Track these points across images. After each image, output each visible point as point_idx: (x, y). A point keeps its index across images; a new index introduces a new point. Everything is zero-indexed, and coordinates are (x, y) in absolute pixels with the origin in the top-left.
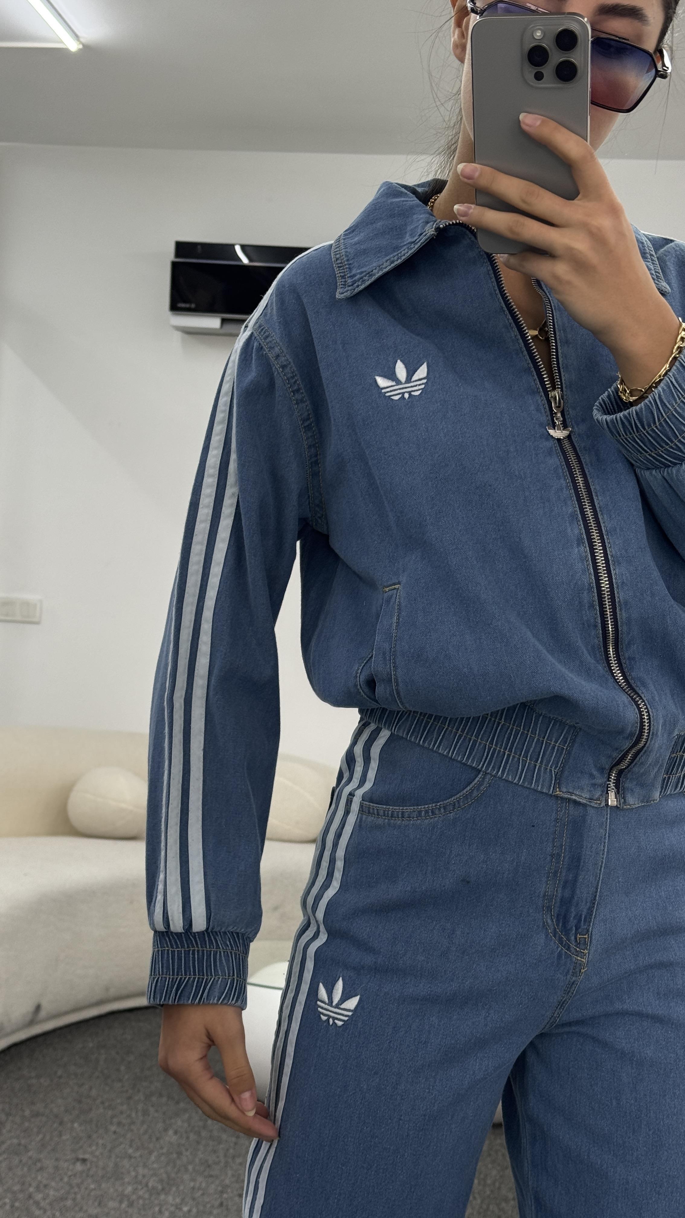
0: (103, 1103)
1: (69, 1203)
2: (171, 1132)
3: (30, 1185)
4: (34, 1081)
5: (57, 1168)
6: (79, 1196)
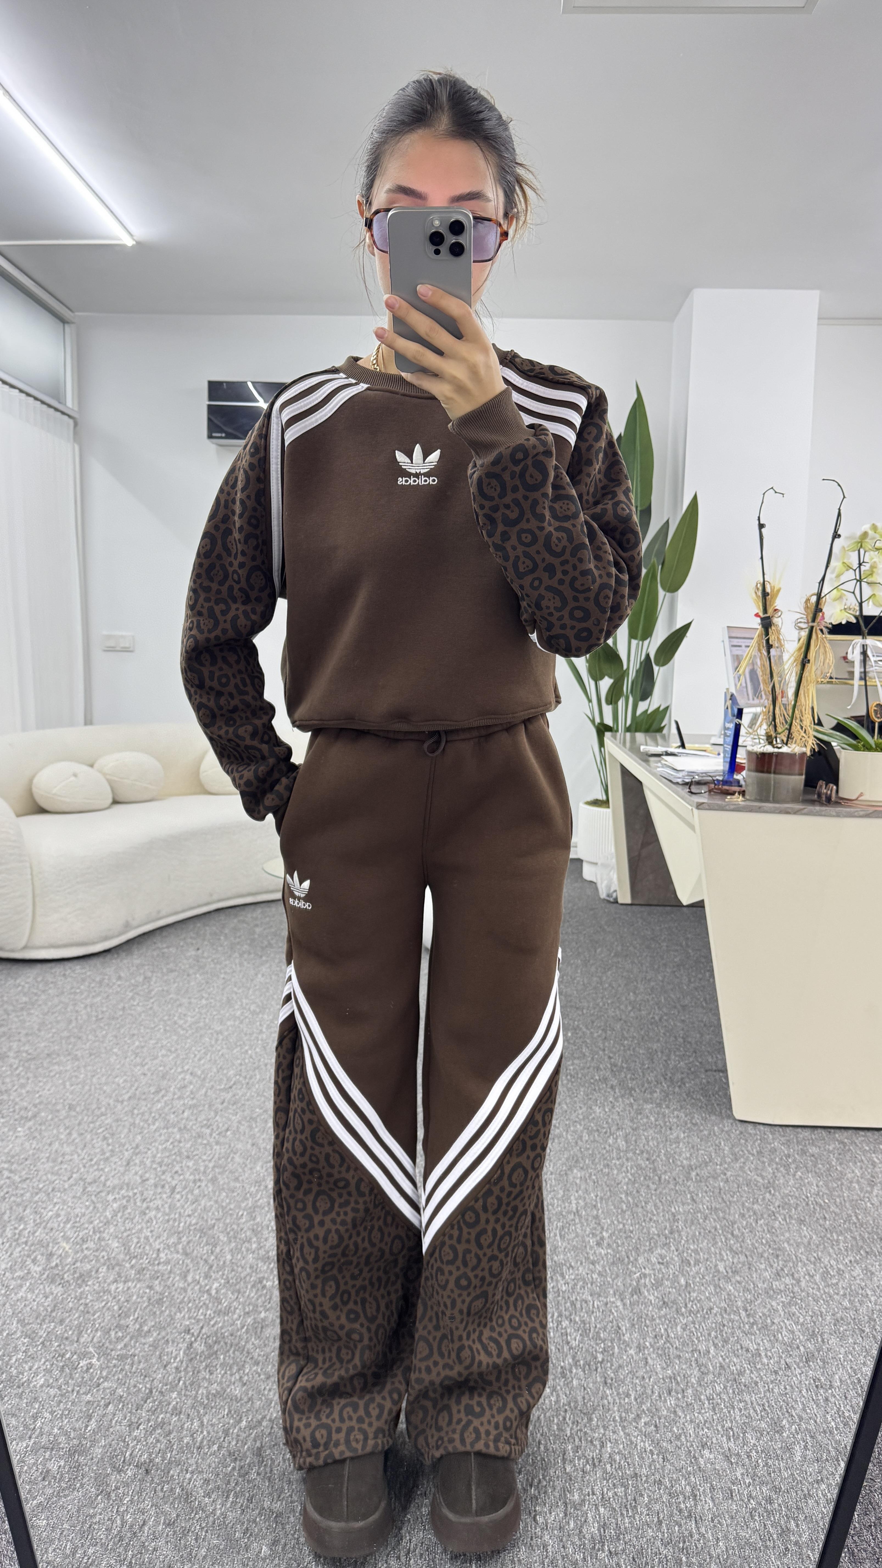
0: (212, 961)
1: (201, 1024)
2: (260, 976)
3: (174, 1016)
4: (166, 950)
5: (190, 1003)
6: (207, 1020)
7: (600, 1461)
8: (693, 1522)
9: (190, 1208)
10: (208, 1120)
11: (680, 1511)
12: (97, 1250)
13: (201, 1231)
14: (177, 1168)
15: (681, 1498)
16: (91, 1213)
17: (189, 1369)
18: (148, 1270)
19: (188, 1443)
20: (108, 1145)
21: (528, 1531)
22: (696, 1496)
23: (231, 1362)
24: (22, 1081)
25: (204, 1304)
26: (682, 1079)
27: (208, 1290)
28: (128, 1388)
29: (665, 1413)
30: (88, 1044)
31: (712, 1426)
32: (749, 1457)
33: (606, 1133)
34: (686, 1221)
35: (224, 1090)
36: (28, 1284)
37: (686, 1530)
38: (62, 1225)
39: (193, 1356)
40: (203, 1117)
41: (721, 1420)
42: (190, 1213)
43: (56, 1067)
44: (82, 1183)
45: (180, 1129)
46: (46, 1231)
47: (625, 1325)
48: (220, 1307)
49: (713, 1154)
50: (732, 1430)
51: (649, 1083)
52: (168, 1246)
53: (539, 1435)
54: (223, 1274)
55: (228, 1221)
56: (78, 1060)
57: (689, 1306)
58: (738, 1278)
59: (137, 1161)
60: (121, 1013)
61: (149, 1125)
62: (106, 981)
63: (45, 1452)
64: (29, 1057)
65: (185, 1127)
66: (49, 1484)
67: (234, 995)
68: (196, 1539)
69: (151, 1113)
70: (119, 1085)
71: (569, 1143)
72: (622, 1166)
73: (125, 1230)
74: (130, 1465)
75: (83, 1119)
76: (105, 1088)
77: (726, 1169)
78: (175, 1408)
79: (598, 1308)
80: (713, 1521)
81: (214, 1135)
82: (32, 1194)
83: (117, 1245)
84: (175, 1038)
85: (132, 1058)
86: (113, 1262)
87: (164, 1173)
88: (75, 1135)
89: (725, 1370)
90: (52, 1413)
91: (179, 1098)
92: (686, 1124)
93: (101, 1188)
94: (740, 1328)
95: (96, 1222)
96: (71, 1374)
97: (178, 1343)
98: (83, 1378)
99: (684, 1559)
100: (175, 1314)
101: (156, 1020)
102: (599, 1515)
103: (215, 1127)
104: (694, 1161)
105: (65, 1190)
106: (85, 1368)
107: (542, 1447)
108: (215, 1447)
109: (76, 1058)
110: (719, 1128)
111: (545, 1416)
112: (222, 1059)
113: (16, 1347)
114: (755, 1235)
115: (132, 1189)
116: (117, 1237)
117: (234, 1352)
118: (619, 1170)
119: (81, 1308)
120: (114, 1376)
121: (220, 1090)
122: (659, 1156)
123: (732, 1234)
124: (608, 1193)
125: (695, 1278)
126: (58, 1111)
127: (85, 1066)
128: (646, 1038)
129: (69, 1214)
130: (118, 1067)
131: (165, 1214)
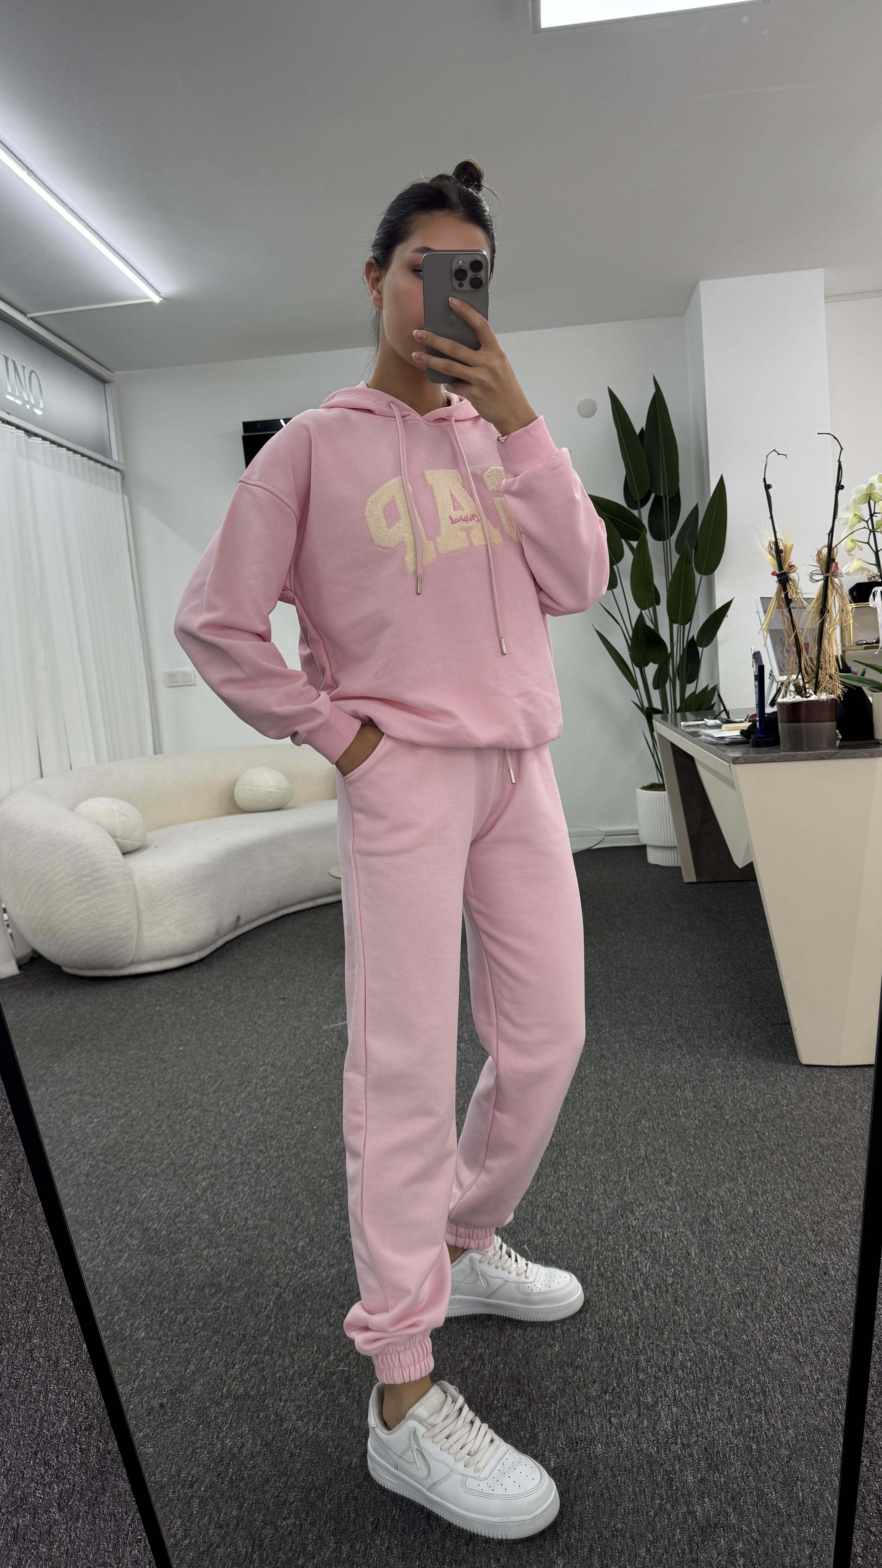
0: (289, 966)
3: (254, 1017)
5: (268, 1005)
6: (285, 1018)
7: (671, 1369)
8: (763, 1415)
9: (275, 1181)
10: (289, 1104)
11: (751, 1406)
12: (189, 1222)
13: (286, 1199)
14: (261, 1147)
15: (751, 1395)
16: (182, 1192)
17: (279, 1316)
18: (237, 1235)
19: (280, 1377)
20: (197, 1133)
21: (603, 1431)
22: (765, 1392)
23: (318, 1307)
24: (113, 1085)
25: (291, 1260)
26: (749, 1033)
27: (294, 1248)
28: (223, 1335)
29: (735, 1323)
30: (174, 1048)
31: (781, 1332)
32: (817, 1356)
33: (673, 1087)
34: (753, 1157)
35: (303, 1077)
36: (126, 1255)
37: (756, 1421)
38: (156, 1204)
39: (282, 1305)
40: (285, 1101)
41: (789, 1327)
42: (275, 1184)
43: (145, 1070)
44: (172, 1167)
45: (263, 1114)
46: (141, 1210)
47: (693, 1251)
48: (305, 1262)
49: (779, 1097)
50: (800, 1334)
51: (715, 1039)
52: (255, 1214)
53: (612, 1350)
54: (308, 1234)
55: (311, 1188)
56: (165, 1062)
57: (757, 1231)
58: (805, 1203)
59: (224, 1145)
60: (204, 1018)
61: (234, 1112)
62: (188, 992)
63: (149, 1393)
64: (119, 1063)
65: (268, 1112)
66: (154, 1418)
67: (310, 996)
68: (291, 1457)
69: (235, 1103)
70: (204, 1081)
71: (637, 1097)
72: (690, 1114)
73: (215, 1204)
74: (227, 1398)
75: (172, 1113)
76: (191, 1084)
77: (793, 1109)
78: (267, 1349)
79: (668, 1237)
80: (782, 1412)
81: (295, 1116)
82: (127, 1181)
83: (207, 1217)
84: (256, 1036)
85: (216, 1056)
86: (205, 1232)
87: (249, 1152)
88: (164, 1127)
89: (792, 1282)
90: (153, 1360)
91: (261, 1087)
92: (753, 1073)
93: (191, 1170)
94: (807, 1246)
95: (187, 1200)
96: (169, 1327)
97: (268, 1295)
98: (181, 1329)
99: (754, 1446)
100: (264, 1271)
101: (237, 1022)
102: (672, 1413)
103: (296, 1109)
104: (760, 1105)
105: (157, 1175)
106: (182, 1321)
107: (616, 1360)
108: (306, 1379)
109: (163, 1061)
110: (785, 1074)
111: (618, 1334)
112: (300, 1051)
113: (118, 1308)
114: (822, 1164)
115: (220, 1168)
116: (207, 1210)
117: (320, 1298)
118: (686, 1118)
119: (177, 1271)
120: (209, 1326)
121: (299, 1077)
122: (726, 1103)
123: (800, 1165)
124: (676, 1139)
125: (763, 1206)
126: (147, 1108)
127: (172, 1067)
128: (713, 1000)
129: (161, 1194)
130: (203, 1065)
131: (251, 1187)
